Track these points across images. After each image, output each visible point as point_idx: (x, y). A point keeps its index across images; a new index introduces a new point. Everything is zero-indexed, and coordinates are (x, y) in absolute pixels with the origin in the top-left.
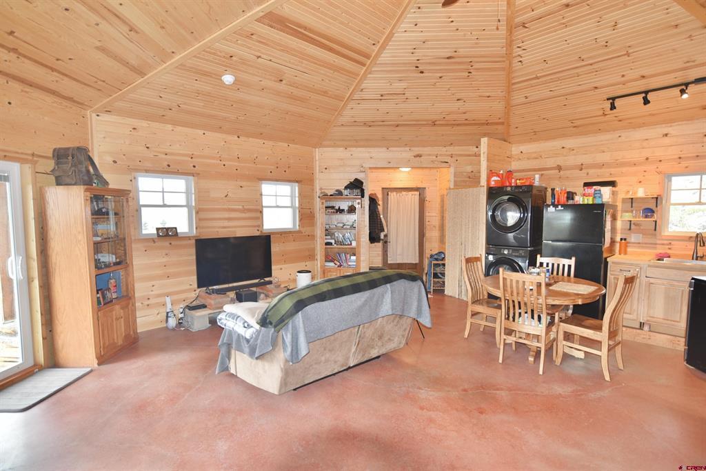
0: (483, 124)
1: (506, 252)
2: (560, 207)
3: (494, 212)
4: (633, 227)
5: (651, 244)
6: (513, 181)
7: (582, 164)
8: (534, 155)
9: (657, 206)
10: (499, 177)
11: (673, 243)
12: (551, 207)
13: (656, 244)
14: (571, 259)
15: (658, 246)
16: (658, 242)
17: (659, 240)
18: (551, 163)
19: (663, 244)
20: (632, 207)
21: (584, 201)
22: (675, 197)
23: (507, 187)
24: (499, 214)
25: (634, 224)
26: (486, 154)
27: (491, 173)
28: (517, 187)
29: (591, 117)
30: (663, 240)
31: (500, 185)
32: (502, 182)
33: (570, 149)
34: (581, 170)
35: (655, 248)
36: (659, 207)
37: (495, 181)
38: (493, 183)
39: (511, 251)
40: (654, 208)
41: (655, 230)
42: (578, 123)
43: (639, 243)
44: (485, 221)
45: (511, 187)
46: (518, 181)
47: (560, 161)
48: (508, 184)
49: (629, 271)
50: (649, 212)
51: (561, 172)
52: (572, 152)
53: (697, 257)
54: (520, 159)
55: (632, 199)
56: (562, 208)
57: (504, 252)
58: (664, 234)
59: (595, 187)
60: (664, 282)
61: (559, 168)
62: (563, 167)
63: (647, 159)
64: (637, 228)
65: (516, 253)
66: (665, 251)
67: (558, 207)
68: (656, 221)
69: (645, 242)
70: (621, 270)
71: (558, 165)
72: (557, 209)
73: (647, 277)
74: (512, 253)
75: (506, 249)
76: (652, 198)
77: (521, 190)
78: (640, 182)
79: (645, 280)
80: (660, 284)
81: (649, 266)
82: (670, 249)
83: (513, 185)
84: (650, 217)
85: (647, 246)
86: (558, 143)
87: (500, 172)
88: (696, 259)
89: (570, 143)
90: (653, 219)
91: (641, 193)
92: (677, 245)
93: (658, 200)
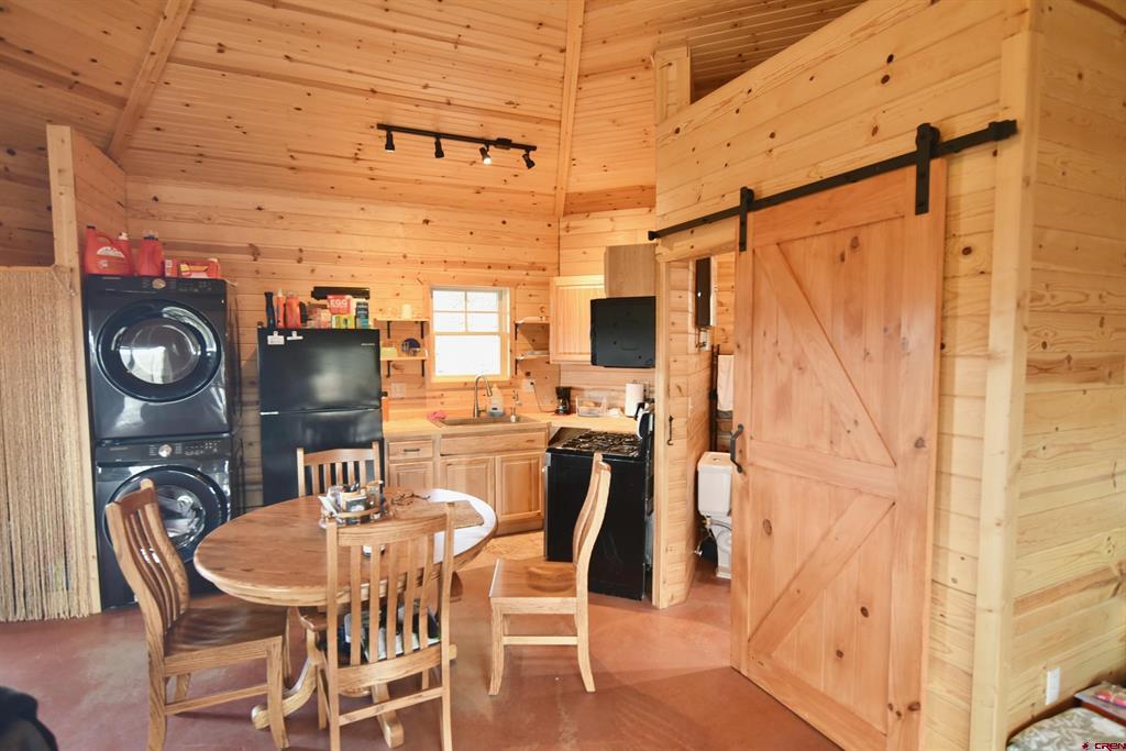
0: (58, 80)
1: (164, 452)
2: (294, 333)
4: (392, 371)
5: (418, 398)
6: (169, 263)
7: (301, 250)
8: (191, 213)
9: (422, 337)
10: (119, 249)
11: (445, 394)
12: (276, 333)
13: (425, 398)
14: (370, 448)
15: (427, 400)
16: (428, 394)
17: (429, 390)
18: (236, 237)
19: (434, 397)
20: (390, 338)
21: (338, 322)
22: (438, 324)
23: (152, 278)
25: (394, 366)
26: (70, 175)
27: (88, 239)
28: (181, 281)
29: (333, 156)
30: (433, 391)
31: (125, 271)
32: (129, 261)
33: (274, 213)
34: (300, 261)
35: (424, 405)
36: (426, 338)
37: (109, 258)
38: (100, 263)
39: (180, 447)
40: (419, 340)
41: (423, 375)
42: (302, 161)
43: (403, 398)
45: (166, 279)
46: (184, 267)
48: (152, 271)
49: (418, 450)
50: (412, 345)
51: (259, 260)
52: (279, 221)
53: (479, 412)
54: (153, 216)
55: (389, 322)
56: (301, 338)
57: (157, 451)
58: (434, 380)
59: (348, 297)
60: (464, 459)
61: (255, 252)
62: (261, 250)
63: (405, 257)
64: (398, 372)
65: (194, 450)
66: (438, 408)
67: (291, 335)
68: (423, 361)
69: (410, 396)
70: (405, 451)
71: (251, 245)
72: (289, 338)
73: (442, 455)
74: (184, 451)
75: (163, 443)
76: (417, 322)
77: (196, 290)
78: (398, 295)
79: (439, 461)
80: (459, 463)
81: (444, 436)
82: (442, 403)
83: (168, 274)
84: (415, 353)
85: (412, 401)
86: (249, 198)
87: (121, 234)
88: (478, 416)
89: (274, 202)
90: (419, 358)
91: (407, 313)
92: (452, 397)
93: (423, 327)
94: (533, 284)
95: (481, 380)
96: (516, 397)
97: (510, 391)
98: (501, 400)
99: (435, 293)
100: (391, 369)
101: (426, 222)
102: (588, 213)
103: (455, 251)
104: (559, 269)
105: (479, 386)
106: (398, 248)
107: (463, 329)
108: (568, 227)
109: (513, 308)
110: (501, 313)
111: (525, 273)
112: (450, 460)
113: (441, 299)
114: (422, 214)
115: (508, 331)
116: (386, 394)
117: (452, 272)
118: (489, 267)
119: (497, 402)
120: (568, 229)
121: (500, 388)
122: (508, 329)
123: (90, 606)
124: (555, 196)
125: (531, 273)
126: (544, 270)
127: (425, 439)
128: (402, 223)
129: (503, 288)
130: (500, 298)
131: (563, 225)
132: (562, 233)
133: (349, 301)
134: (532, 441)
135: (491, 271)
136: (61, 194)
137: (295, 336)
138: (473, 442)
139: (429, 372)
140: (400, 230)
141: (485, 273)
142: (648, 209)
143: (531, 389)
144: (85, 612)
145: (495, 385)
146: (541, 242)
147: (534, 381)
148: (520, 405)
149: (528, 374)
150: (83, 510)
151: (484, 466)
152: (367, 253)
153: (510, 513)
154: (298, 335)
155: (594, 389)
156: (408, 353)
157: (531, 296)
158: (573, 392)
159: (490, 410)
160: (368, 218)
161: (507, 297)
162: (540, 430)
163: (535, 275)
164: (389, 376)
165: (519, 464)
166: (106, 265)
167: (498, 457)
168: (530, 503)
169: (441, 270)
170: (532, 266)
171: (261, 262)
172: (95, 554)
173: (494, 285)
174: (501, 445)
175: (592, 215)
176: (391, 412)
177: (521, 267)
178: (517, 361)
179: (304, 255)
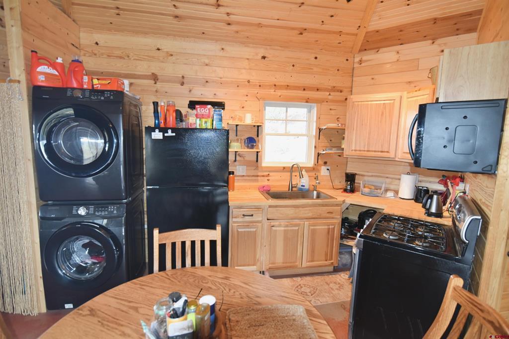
1: (82, 211)
2: (170, 131)
3: (49, 139)
4: (238, 158)
5: (253, 176)
6: (86, 79)
7: (183, 77)
8: (118, 53)
9: (258, 136)
10: (55, 68)
11: (271, 174)
12: (157, 131)
13: (258, 176)
14: (215, 228)
15: (259, 178)
16: (260, 174)
17: (260, 171)
18: (143, 68)
19: (263, 176)
20: (237, 136)
22: (268, 128)
23: (73, 89)
24: (61, 141)
25: (239, 155)
27: (34, 58)
28: (94, 91)
30: (263, 172)
31: (58, 84)
32: (63, 78)
33: (167, 52)
34: (182, 84)
35: (257, 181)
36: (260, 136)
37: (46, 75)
38: (42, 78)
39: (92, 208)
40: (255, 137)
41: (257, 161)
43: (243, 176)
44: (30, 155)
45: (83, 90)
46: (95, 81)
47: (154, 68)
48: (75, 85)
49: (252, 215)
50: (251, 142)
51: (158, 83)
52: (171, 57)
53: (292, 187)
54: (95, 54)
55: (237, 125)
56: (174, 134)
57: (77, 211)
58: (264, 165)
59: (209, 106)
60: (283, 222)
61: (155, 78)
62: (159, 77)
63: (249, 82)
64: (242, 159)
65: (101, 211)
66: (266, 183)
67: (168, 133)
68: (257, 152)
69: (249, 174)
70: (244, 215)
71: (152, 73)
72: (166, 135)
73: (268, 219)
74: (95, 211)
75: (81, 205)
76: (254, 126)
77: (102, 98)
78: (243, 107)
79: (266, 224)
80: (280, 226)
81: (270, 206)
82: (268, 180)
83: (85, 87)
84: (252, 147)
85: (250, 178)
86: (151, 42)
87: (57, 59)
88: (292, 190)
89: (167, 44)
90: (255, 150)
91: (249, 120)
92: (274, 176)
93: (258, 128)
94: (333, 101)
95: (295, 166)
96: (316, 178)
97: (313, 174)
98: (308, 181)
99: (267, 108)
100: (237, 156)
101: (264, 58)
102: (378, 49)
103: (281, 78)
104: (351, 91)
105: (294, 169)
106: (244, 76)
107: (283, 132)
108: (361, 61)
109: (319, 118)
110: (309, 121)
111: (328, 93)
112: (273, 223)
113: (271, 112)
114: (262, 52)
115: (314, 134)
116: (233, 173)
117: (279, 93)
118: (304, 90)
119: (305, 182)
120: (361, 62)
121: (307, 171)
122: (314, 132)
123: (39, 308)
124: (356, 35)
125: (331, 93)
126: (341, 92)
127: (258, 208)
128: (248, 59)
129: (312, 104)
130: (310, 111)
131: (357, 60)
132: (356, 65)
133: (209, 109)
134: (332, 213)
135: (305, 92)
136: (12, 26)
137: (170, 133)
138: (290, 212)
139: (261, 159)
140: (246, 63)
141: (301, 93)
142: (431, 41)
143: (327, 173)
144: (35, 312)
145: (304, 170)
146: (340, 72)
147: (329, 168)
148: (319, 183)
149: (325, 163)
150: (33, 248)
151: (297, 228)
152: (223, 79)
153: (312, 261)
154: (172, 132)
155: (372, 176)
156: (248, 147)
157: (331, 109)
158: (357, 177)
159: (299, 186)
160: (227, 55)
161: (315, 111)
162: (337, 205)
163: (335, 95)
164: (235, 161)
165: (322, 228)
166: (44, 79)
167: (307, 223)
168: (326, 255)
169: (272, 91)
170: (334, 89)
171: (159, 85)
172: (41, 275)
173: (307, 102)
174: (310, 215)
175: (382, 50)
176: (236, 184)
177: (326, 90)
178: (319, 155)
179: (185, 81)
